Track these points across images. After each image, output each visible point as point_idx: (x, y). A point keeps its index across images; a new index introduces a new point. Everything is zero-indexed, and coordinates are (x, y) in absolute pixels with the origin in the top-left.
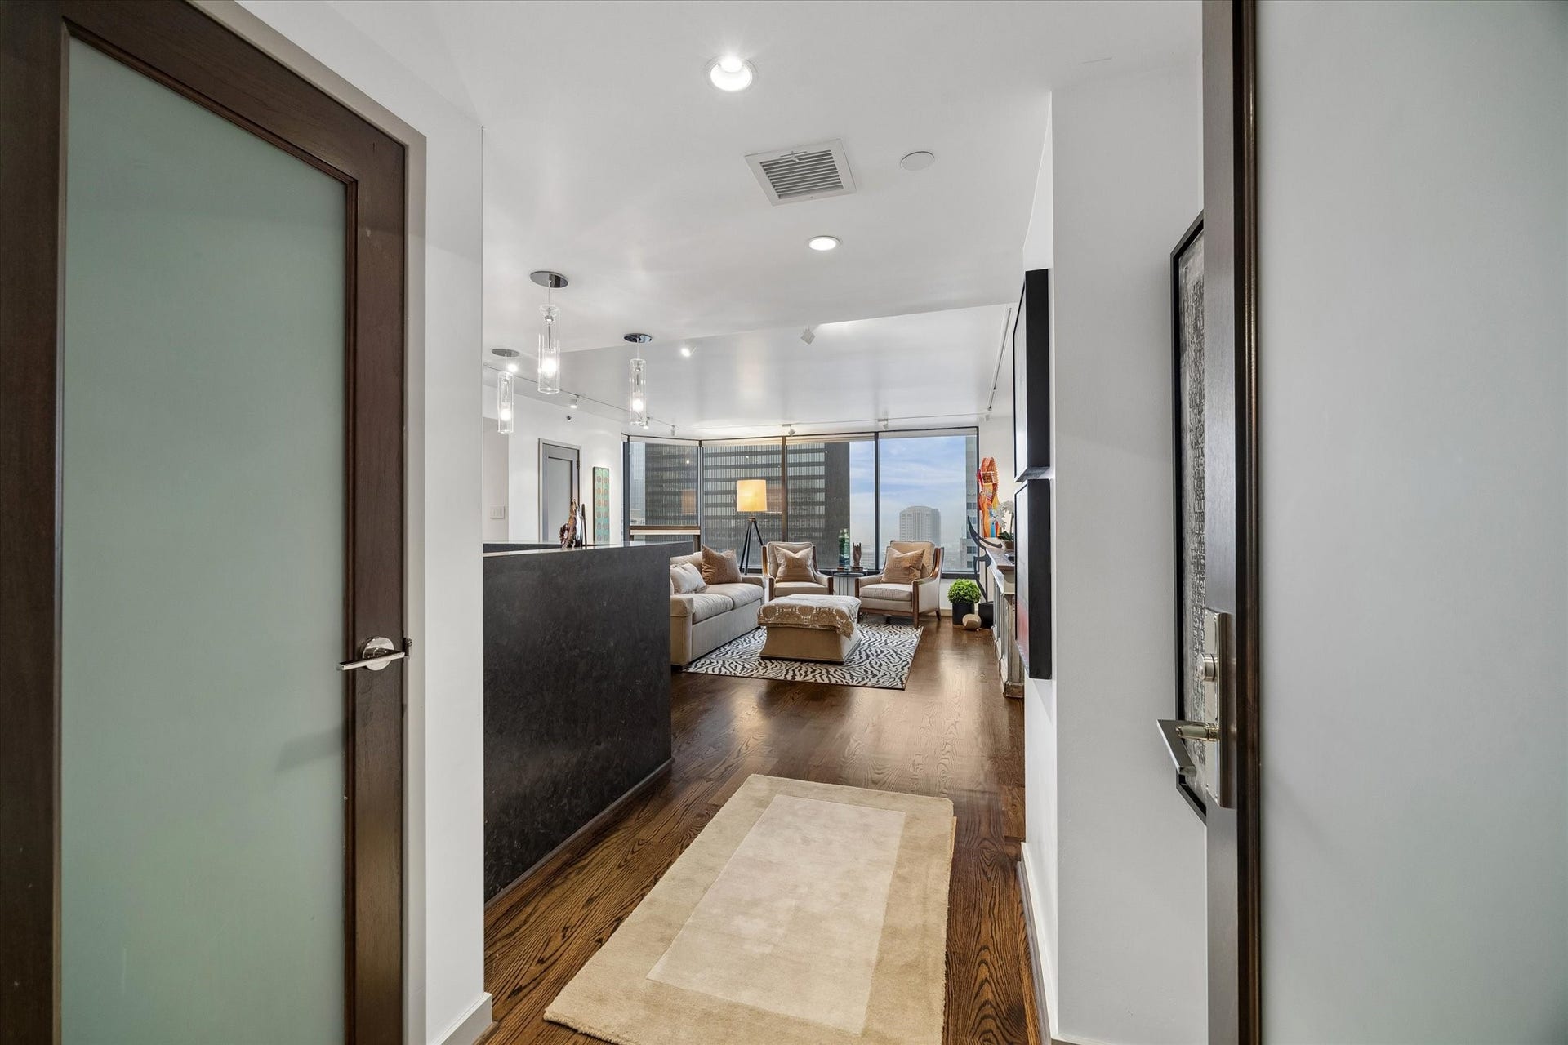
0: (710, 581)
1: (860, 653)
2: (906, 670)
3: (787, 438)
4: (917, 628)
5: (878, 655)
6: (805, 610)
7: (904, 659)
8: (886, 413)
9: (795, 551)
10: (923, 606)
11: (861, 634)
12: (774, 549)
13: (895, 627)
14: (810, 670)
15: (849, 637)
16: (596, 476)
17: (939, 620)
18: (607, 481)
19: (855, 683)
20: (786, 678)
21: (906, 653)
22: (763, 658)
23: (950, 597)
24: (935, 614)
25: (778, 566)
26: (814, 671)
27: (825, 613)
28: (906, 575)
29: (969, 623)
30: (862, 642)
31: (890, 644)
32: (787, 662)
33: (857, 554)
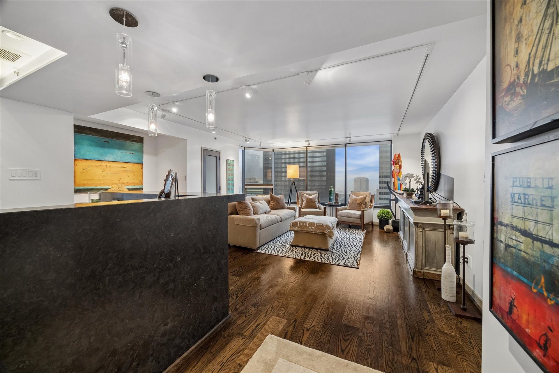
0: (272, 209)
1: (337, 245)
2: (359, 256)
3: (308, 147)
4: (363, 231)
5: (345, 246)
6: (312, 224)
7: (358, 249)
8: (350, 134)
9: (310, 195)
10: (366, 221)
11: (338, 234)
12: (302, 194)
13: (353, 230)
14: (313, 253)
15: (331, 238)
16: (228, 163)
17: (373, 226)
18: (233, 165)
19: (334, 263)
20: (301, 258)
21: (358, 245)
22: (292, 246)
23: (378, 217)
24: (371, 224)
25: (303, 201)
26: (315, 254)
27: (320, 226)
28: (358, 206)
29: (387, 229)
30: (338, 238)
31: (351, 239)
32: (303, 248)
33: (337, 197)
